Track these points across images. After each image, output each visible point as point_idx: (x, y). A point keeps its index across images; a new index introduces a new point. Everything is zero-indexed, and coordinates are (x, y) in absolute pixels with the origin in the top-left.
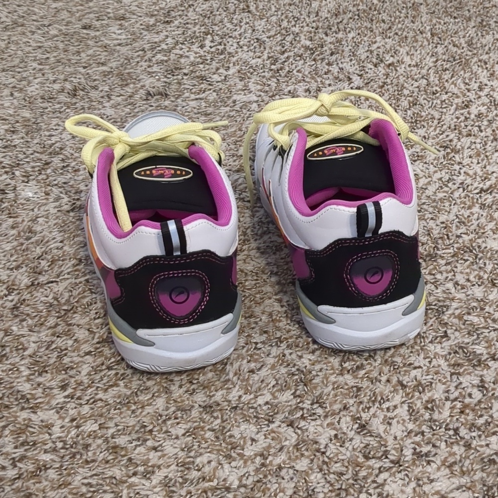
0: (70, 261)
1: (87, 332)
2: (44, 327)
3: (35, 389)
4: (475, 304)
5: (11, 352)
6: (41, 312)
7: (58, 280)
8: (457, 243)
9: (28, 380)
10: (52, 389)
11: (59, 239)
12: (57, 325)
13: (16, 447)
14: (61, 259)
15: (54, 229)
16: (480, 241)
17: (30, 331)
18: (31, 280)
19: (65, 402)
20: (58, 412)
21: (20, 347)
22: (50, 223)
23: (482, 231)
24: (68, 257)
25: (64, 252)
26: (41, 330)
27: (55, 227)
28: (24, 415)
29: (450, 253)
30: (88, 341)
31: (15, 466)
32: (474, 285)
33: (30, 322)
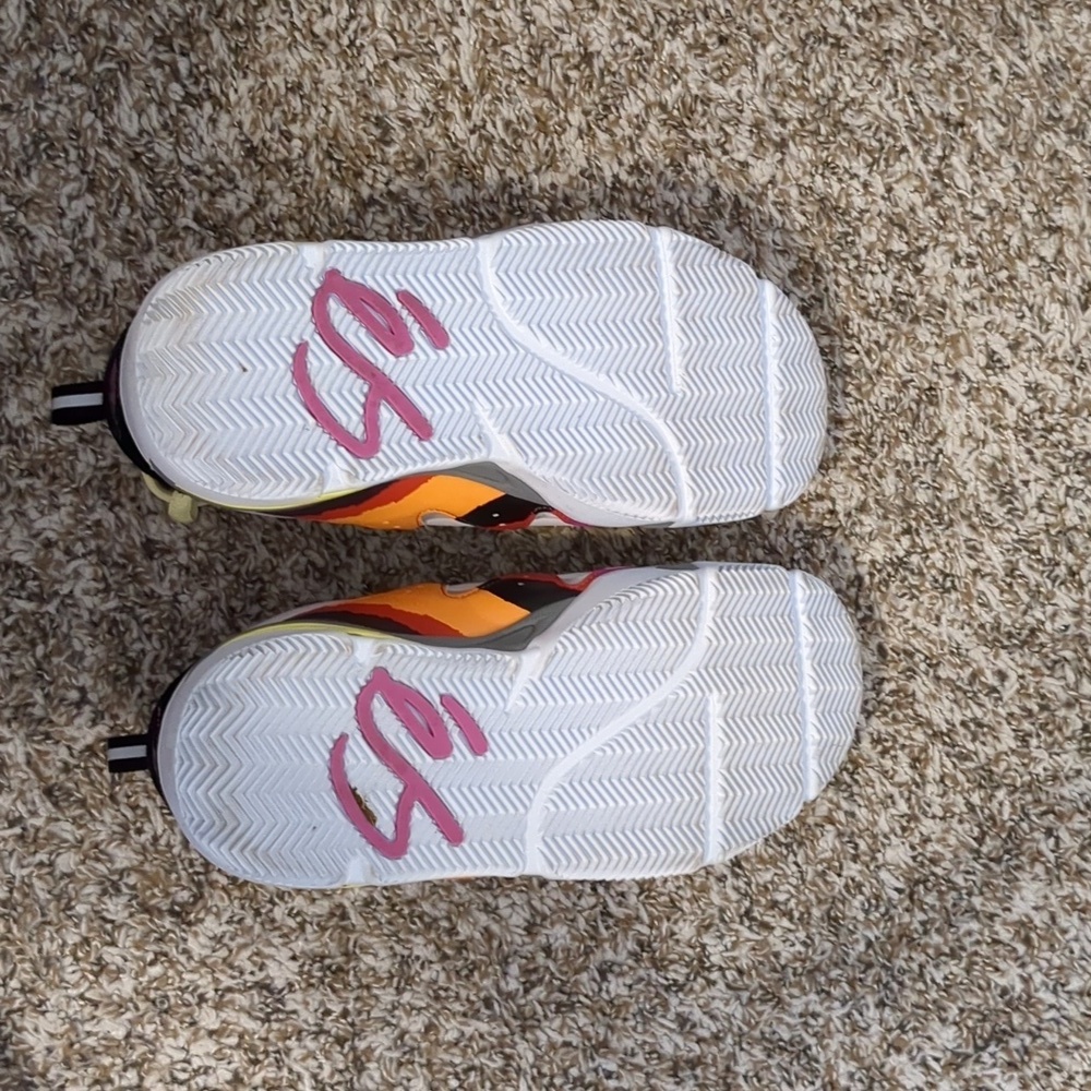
0: (956, 105)
1: (766, 179)
2: (777, 100)
3: (630, 122)
4: (863, 846)
5: (715, 59)
6: (816, 86)
7: (900, 96)
8: (1032, 830)
9: (648, 107)
10: (632, 149)
11: (1024, 68)
12: (784, 122)
13: (507, 124)
14: (964, 88)
15: (1056, 49)
16: (1039, 869)
17: (767, 78)
18: (897, 46)
19: (603, 179)
20: (582, 173)
21: (726, 71)
22: (1073, 38)
23: (1063, 875)
24: (968, 99)
25: (982, 88)
26: (770, 98)
27: (1063, 51)
28: (576, 117)
29: (1000, 813)
30: (742, 188)
31: (472, 132)
32: (913, 848)
33: (790, 72)
